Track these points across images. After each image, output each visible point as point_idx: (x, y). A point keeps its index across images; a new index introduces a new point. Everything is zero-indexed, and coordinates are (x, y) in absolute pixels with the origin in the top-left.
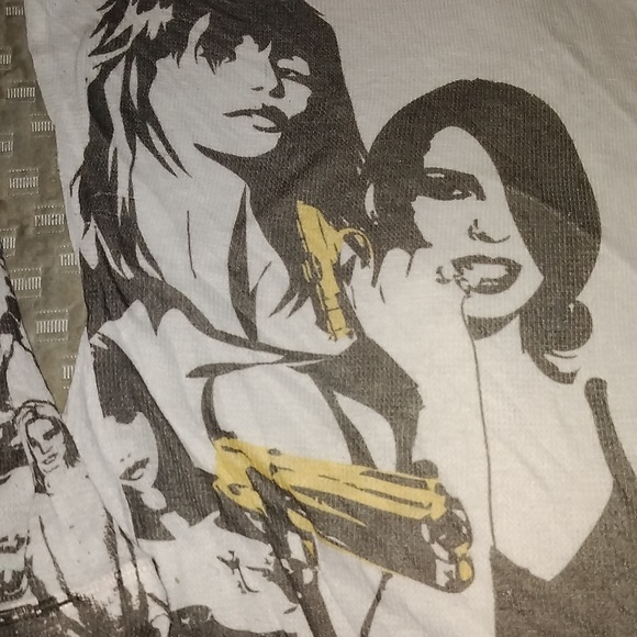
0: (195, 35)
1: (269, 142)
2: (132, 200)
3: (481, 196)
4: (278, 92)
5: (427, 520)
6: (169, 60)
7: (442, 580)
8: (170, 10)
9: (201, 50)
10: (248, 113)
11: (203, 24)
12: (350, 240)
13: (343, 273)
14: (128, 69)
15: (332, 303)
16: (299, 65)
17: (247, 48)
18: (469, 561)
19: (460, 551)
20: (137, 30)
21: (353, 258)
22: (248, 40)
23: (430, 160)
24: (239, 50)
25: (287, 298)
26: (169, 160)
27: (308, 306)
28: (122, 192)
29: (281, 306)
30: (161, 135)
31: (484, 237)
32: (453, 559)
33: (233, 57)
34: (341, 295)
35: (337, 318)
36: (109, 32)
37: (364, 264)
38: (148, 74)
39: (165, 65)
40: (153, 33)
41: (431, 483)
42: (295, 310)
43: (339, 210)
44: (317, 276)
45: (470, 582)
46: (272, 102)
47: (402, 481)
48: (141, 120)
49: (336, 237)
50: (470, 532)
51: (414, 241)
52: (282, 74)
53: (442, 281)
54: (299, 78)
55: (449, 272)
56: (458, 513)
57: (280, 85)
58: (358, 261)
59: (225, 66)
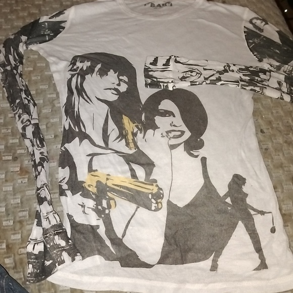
0: (96, 69)
1: (115, 98)
2: (79, 111)
3: (174, 116)
4: (119, 85)
5: (151, 193)
6: (89, 76)
7: (153, 208)
8: (90, 62)
9: (98, 73)
10: (110, 89)
11: (99, 66)
12: (137, 127)
13: (134, 135)
14: (78, 77)
15: (131, 141)
16: (125, 78)
17: (111, 73)
18: (161, 203)
19: (159, 201)
20: (80, 68)
21: (137, 131)
22: (111, 70)
23: (160, 107)
24: (109, 73)
25: (118, 138)
26: (88, 100)
27: (124, 141)
28: (76, 109)
29: (116, 139)
30: (86, 95)
31: (174, 126)
32: (157, 203)
33: (107, 75)
34: (133, 140)
35: (132, 145)
36: (73, 67)
37: (141, 133)
38: (83, 79)
39: (88, 77)
40: (85, 68)
41: (155, 184)
42: (120, 141)
43: (134, 119)
44: (127, 134)
45: (161, 208)
46: (117, 87)
47: (146, 184)
48: (81, 91)
49: (133, 125)
50: (163, 196)
51: (155, 127)
52: (120, 80)
53: (163, 137)
54: (125, 82)
55: (165, 134)
56: (161, 192)
57: (120, 83)
58: (139, 132)
59: (105, 77)
